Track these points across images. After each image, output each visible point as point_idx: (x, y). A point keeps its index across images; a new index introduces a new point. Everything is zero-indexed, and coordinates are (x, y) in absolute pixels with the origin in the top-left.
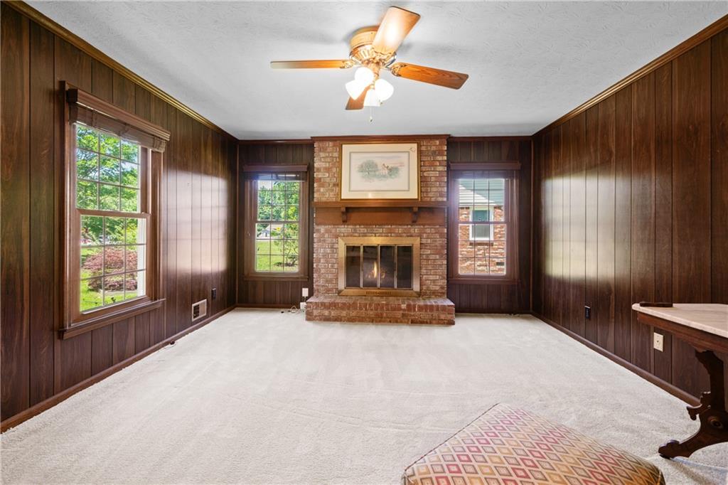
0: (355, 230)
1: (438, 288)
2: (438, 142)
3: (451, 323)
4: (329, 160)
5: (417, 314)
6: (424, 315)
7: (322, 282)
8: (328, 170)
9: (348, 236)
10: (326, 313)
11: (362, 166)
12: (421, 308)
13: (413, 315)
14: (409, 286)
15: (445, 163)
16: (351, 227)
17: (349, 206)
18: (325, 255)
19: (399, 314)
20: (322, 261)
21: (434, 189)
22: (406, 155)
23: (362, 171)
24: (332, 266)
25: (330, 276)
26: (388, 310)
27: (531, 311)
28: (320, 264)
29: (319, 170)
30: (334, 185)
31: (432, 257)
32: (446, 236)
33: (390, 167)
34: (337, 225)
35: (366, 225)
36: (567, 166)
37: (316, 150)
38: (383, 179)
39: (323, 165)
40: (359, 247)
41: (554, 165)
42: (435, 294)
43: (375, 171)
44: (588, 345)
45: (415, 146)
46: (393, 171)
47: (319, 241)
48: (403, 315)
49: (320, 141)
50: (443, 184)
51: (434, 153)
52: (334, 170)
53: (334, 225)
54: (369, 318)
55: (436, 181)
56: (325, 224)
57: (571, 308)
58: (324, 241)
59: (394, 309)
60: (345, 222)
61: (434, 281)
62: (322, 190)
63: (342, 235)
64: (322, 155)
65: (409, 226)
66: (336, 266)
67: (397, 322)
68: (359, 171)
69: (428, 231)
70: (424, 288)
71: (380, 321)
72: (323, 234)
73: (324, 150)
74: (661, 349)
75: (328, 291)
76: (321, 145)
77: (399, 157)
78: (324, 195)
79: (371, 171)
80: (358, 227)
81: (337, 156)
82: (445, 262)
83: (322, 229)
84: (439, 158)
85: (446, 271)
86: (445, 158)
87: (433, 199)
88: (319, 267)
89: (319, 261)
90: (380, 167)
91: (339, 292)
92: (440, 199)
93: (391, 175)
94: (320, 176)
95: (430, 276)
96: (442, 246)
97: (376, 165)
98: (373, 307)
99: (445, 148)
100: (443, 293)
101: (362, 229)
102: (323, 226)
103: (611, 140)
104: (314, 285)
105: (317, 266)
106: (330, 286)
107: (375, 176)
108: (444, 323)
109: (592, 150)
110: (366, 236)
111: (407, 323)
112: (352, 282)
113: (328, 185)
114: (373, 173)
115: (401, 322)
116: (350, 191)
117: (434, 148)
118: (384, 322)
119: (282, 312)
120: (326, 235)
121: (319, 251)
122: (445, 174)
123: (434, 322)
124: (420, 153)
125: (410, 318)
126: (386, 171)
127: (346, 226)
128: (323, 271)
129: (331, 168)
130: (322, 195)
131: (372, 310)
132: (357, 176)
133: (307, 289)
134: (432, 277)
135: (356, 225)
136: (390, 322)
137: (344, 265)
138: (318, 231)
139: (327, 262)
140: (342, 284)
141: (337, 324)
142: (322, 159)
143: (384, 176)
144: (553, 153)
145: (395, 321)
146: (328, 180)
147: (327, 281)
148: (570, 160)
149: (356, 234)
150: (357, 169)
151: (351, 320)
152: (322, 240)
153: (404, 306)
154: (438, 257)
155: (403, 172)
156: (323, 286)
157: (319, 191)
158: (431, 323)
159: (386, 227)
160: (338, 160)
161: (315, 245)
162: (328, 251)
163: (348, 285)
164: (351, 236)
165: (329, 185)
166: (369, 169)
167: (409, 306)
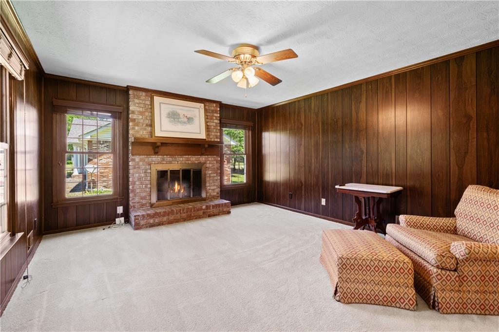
0: (163, 159)
1: (215, 194)
2: (215, 105)
3: (229, 213)
4: (142, 105)
5: (211, 210)
6: (216, 211)
7: (137, 199)
8: (141, 113)
9: (157, 163)
10: (151, 221)
11: (169, 114)
12: (213, 206)
13: (209, 212)
14: (200, 194)
15: (219, 119)
16: (161, 157)
17: (164, 142)
18: (139, 179)
19: (201, 213)
20: (137, 183)
21: (213, 134)
22: (198, 110)
23: (169, 118)
24: (146, 187)
25: (143, 194)
26: (194, 211)
27: (257, 200)
28: (136, 186)
29: (133, 112)
30: (147, 125)
31: (212, 175)
32: (219, 162)
33: (188, 117)
34: (150, 155)
35: (171, 155)
36: (279, 127)
37: (131, 96)
38: (184, 124)
39: (138, 109)
40: (167, 171)
41: (270, 126)
42: (214, 198)
43: (178, 119)
44: (291, 210)
45: (202, 105)
46: (190, 120)
47: (135, 168)
48: (204, 213)
49: (135, 90)
50: (217, 131)
51: (213, 111)
52: (147, 114)
53: (147, 155)
54: (183, 219)
55: (214, 129)
56: (140, 155)
57: (282, 195)
58: (139, 168)
59: (198, 210)
60: (156, 153)
61: (213, 190)
62: (136, 128)
63: (154, 162)
64: (136, 101)
65: (199, 156)
66: (149, 186)
67: (200, 218)
68: (168, 117)
69: (210, 159)
70: (208, 195)
71: (190, 220)
72: (138, 163)
73: (139, 98)
74: (324, 204)
75: (143, 205)
76: (135, 93)
77: (194, 111)
78: (139, 132)
79: (176, 118)
80: (165, 156)
81: (149, 103)
82: (219, 178)
83: (137, 158)
84: (216, 115)
85: (219, 183)
86: (219, 115)
87: (212, 140)
88: (135, 188)
89: (134, 183)
90: (181, 116)
91: (152, 205)
92: (216, 140)
93: (189, 122)
94: (135, 117)
95: (211, 187)
96: (217, 168)
97: (179, 114)
98: (185, 211)
99: (219, 109)
100: (218, 196)
101: (168, 158)
102: (138, 156)
103: (302, 119)
104: (130, 202)
105: (133, 187)
106: (144, 202)
107: (179, 121)
108: (226, 214)
109: (292, 122)
110: (172, 163)
111: (206, 217)
112: (161, 196)
113: (141, 125)
114: (177, 120)
115: (203, 217)
116: (161, 131)
117: (212, 108)
118: (192, 219)
119: (104, 229)
120: (141, 163)
121: (135, 175)
122: (219, 125)
123: (221, 214)
124: (206, 110)
125: (207, 214)
126: (186, 120)
127: (156, 156)
128: (138, 191)
129: (144, 112)
130: (136, 131)
131: (184, 213)
132: (165, 120)
133: (122, 207)
134: (212, 188)
135: (164, 155)
136: (196, 219)
137: (155, 185)
138: (133, 160)
139: (142, 184)
140: (154, 199)
141: (162, 227)
142: (137, 105)
143: (185, 123)
144: (270, 120)
145: (198, 217)
146: (141, 121)
147: (142, 198)
148: (280, 125)
149: (165, 162)
150: (166, 116)
151: (170, 222)
152: (137, 167)
153: (204, 207)
154: (215, 175)
155: (196, 120)
156: (138, 203)
157: (133, 129)
158: (219, 215)
159: (185, 157)
160: (149, 107)
161: (131, 171)
162: (143, 175)
163: (159, 199)
164: (161, 163)
165: (143, 125)
166: (174, 116)
167: (207, 206)
